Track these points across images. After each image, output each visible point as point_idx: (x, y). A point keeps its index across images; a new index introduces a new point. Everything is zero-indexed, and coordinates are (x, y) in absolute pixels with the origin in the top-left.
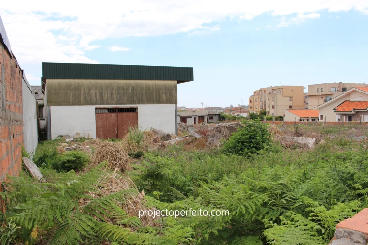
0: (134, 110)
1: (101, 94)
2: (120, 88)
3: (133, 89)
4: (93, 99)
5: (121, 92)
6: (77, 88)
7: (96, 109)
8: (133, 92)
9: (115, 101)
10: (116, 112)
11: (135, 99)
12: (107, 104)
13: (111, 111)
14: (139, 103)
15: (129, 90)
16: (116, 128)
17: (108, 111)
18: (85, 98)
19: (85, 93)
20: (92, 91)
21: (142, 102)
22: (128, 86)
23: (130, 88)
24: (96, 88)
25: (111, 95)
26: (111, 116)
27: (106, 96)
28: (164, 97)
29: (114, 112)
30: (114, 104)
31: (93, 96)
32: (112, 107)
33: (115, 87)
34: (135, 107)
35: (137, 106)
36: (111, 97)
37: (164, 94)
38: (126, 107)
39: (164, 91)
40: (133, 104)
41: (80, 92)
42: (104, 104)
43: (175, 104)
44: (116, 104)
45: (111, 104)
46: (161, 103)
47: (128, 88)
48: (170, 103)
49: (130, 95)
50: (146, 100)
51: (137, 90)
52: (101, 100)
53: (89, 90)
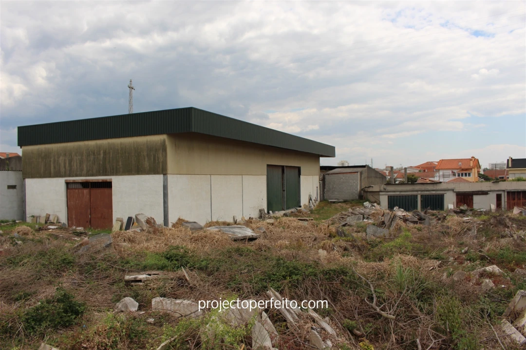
0: (108, 185)
1: (70, 161)
2: (91, 153)
3: (105, 153)
4: (62, 170)
5: (92, 157)
6: (46, 156)
7: (67, 184)
8: (104, 158)
9: (85, 172)
10: (88, 188)
11: (108, 166)
12: (77, 176)
13: (85, 185)
14: (113, 175)
15: (100, 154)
16: (89, 210)
17: (82, 186)
18: (55, 168)
19: (54, 159)
20: (61, 158)
21: (116, 172)
22: (99, 147)
23: (102, 152)
24: (65, 155)
25: (80, 163)
26: (83, 193)
27: (75, 165)
28: (146, 164)
29: (86, 188)
30: (84, 176)
31: (62, 165)
32: (82, 180)
33: (85, 152)
34: (108, 181)
35: (111, 179)
36: (80, 166)
37: (146, 159)
38: (98, 180)
39: (145, 154)
40: (106, 175)
41: (50, 161)
42: (73, 176)
43: (164, 174)
44: (86, 176)
45: (81, 176)
46: (142, 174)
47: (100, 151)
48: (155, 174)
49: (101, 163)
50: (121, 170)
51: (110, 153)
52: (70, 170)
53: (59, 158)
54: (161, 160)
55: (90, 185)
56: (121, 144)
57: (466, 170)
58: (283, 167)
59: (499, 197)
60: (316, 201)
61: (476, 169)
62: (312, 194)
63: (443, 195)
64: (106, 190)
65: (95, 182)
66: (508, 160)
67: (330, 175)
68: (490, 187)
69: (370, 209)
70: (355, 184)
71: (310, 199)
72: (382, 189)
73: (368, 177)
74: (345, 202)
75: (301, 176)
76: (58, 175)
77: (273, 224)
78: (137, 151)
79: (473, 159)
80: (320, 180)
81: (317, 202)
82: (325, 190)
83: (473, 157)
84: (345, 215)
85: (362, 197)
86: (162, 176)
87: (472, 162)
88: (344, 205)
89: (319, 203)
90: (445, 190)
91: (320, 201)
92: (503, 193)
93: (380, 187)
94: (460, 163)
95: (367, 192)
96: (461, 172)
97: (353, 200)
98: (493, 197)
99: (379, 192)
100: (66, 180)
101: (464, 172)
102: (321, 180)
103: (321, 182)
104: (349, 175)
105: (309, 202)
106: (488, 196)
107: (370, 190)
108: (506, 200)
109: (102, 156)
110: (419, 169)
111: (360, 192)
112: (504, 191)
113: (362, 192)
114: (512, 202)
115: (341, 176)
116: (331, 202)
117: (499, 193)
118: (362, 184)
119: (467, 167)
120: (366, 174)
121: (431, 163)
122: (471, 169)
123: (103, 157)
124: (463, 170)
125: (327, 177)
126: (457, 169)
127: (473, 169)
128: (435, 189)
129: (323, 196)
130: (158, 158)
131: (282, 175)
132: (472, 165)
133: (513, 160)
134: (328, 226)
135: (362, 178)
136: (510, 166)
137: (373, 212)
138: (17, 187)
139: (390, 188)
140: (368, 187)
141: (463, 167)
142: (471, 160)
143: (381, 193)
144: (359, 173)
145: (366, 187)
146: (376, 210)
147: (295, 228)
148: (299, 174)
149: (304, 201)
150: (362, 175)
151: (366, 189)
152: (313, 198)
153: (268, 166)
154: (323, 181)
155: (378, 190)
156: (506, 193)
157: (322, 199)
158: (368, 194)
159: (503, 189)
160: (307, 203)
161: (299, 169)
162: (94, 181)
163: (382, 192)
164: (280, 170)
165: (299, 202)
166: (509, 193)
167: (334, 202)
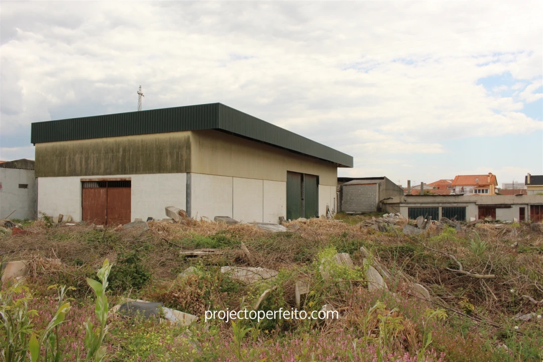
0: (127, 184)
1: (87, 159)
2: (110, 150)
3: (124, 150)
4: (78, 168)
5: (110, 155)
6: (61, 153)
7: (83, 182)
8: (124, 157)
9: (102, 170)
10: (105, 187)
11: (127, 165)
12: (93, 174)
13: (102, 184)
14: (131, 172)
15: (118, 152)
16: (106, 211)
17: (99, 185)
18: (70, 166)
19: (70, 158)
20: (77, 156)
21: (136, 170)
22: (118, 145)
23: (121, 150)
24: (82, 152)
25: (97, 161)
26: (100, 193)
27: (92, 163)
28: (169, 162)
29: (103, 187)
30: (101, 175)
31: (78, 163)
32: (98, 179)
33: (103, 149)
34: (127, 180)
35: (130, 178)
36: (97, 164)
37: (169, 157)
38: (116, 179)
39: (168, 151)
40: (125, 174)
41: (65, 159)
42: (89, 175)
43: (187, 173)
44: (103, 175)
45: (98, 174)
46: (163, 173)
47: (119, 149)
48: (177, 172)
49: (120, 161)
50: (142, 168)
51: (130, 151)
52: (87, 168)
53: (74, 155)
54: (185, 157)
55: (107, 184)
56: (142, 141)
57: (484, 186)
58: (302, 175)
59: (522, 211)
60: (333, 212)
61: (493, 185)
62: (329, 205)
63: (465, 208)
64: (124, 190)
65: (113, 181)
66: (526, 177)
67: (347, 186)
68: (513, 200)
69: (394, 218)
70: (374, 196)
71: (328, 210)
72: (403, 201)
73: (386, 190)
74: (363, 214)
75: (319, 186)
76: (73, 173)
77: (305, 223)
78: (159, 148)
79: (490, 175)
80: (337, 191)
81: (335, 214)
82: (343, 202)
83: (490, 174)
84: (370, 223)
85: (381, 209)
86: (185, 174)
87: (489, 178)
88: (362, 217)
89: (336, 215)
90: (467, 203)
91: (337, 213)
92: (526, 207)
93: (400, 199)
94: (477, 179)
95: (387, 204)
96: (478, 189)
97: (371, 213)
98: (516, 211)
99: (399, 203)
100: (81, 179)
101: (481, 189)
102: (339, 191)
103: (338, 193)
104: (367, 186)
105: (327, 213)
106: (511, 209)
107: (390, 201)
108: (530, 215)
109: (121, 153)
110: (433, 186)
111: (378, 204)
112: (527, 204)
113: (381, 204)
114: (535, 216)
115: (359, 187)
116: (349, 214)
117: (522, 206)
118: (381, 197)
119: (484, 183)
120: (385, 186)
121: (444, 181)
122: (489, 185)
123: (122, 155)
124: (480, 186)
125: (344, 188)
126: (474, 185)
127: (490, 186)
128: (456, 201)
129: (341, 208)
130: (182, 156)
131: (301, 183)
132: (489, 181)
133: (532, 177)
134: (361, 228)
135: (381, 190)
136: (529, 182)
137: (398, 220)
138: (29, 187)
139: (410, 200)
140: (388, 199)
141: (480, 183)
142: (488, 176)
143: (401, 205)
144: (377, 185)
145: (385, 199)
146: (400, 219)
147: (330, 226)
148: (318, 183)
149: (322, 211)
150: (381, 187)
151: (385, 201)
152: (331, 210)
153: (289, 172)
154: (341, 192)
155: (398, 202)
156: (529, 207)
157: (339, 210)
158: (387, 206)
159: (527, 202)
160: (325, 214)
161: (317, 177)
162: (111, 180)
163: (402, 203)
164: (300, 178)
165: (317, 212)
166: (532, 206)
167: (352, 214)
